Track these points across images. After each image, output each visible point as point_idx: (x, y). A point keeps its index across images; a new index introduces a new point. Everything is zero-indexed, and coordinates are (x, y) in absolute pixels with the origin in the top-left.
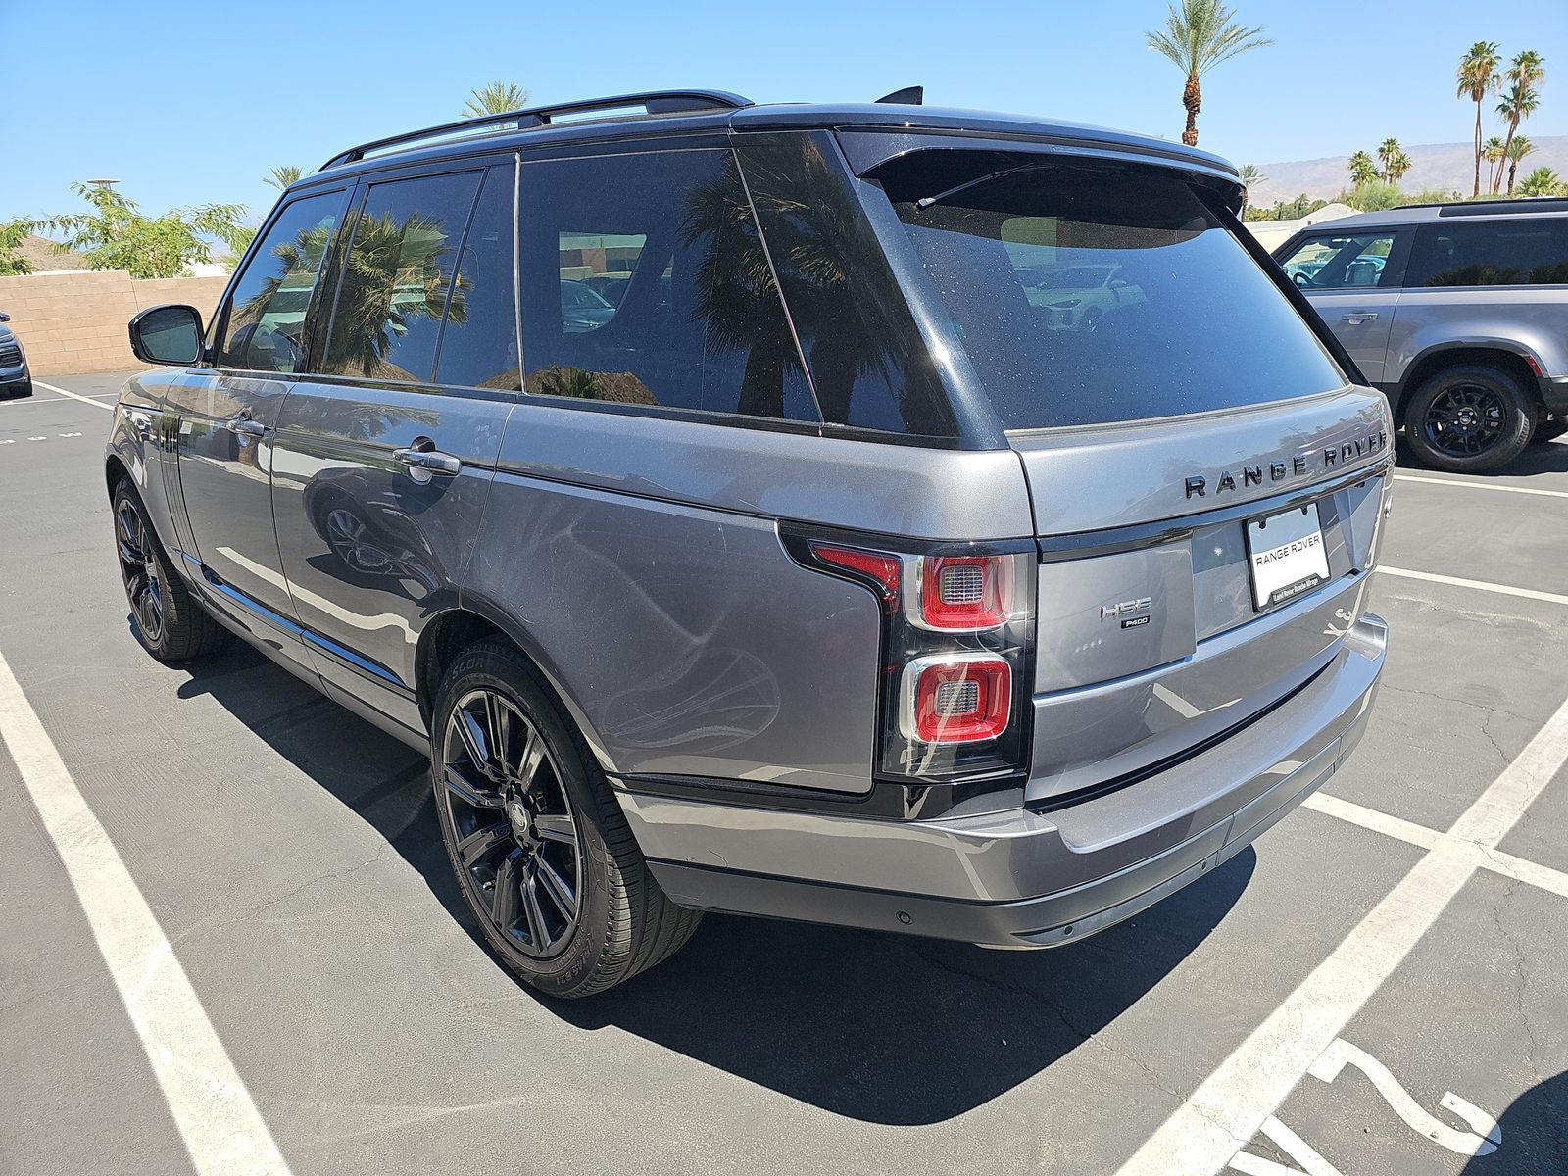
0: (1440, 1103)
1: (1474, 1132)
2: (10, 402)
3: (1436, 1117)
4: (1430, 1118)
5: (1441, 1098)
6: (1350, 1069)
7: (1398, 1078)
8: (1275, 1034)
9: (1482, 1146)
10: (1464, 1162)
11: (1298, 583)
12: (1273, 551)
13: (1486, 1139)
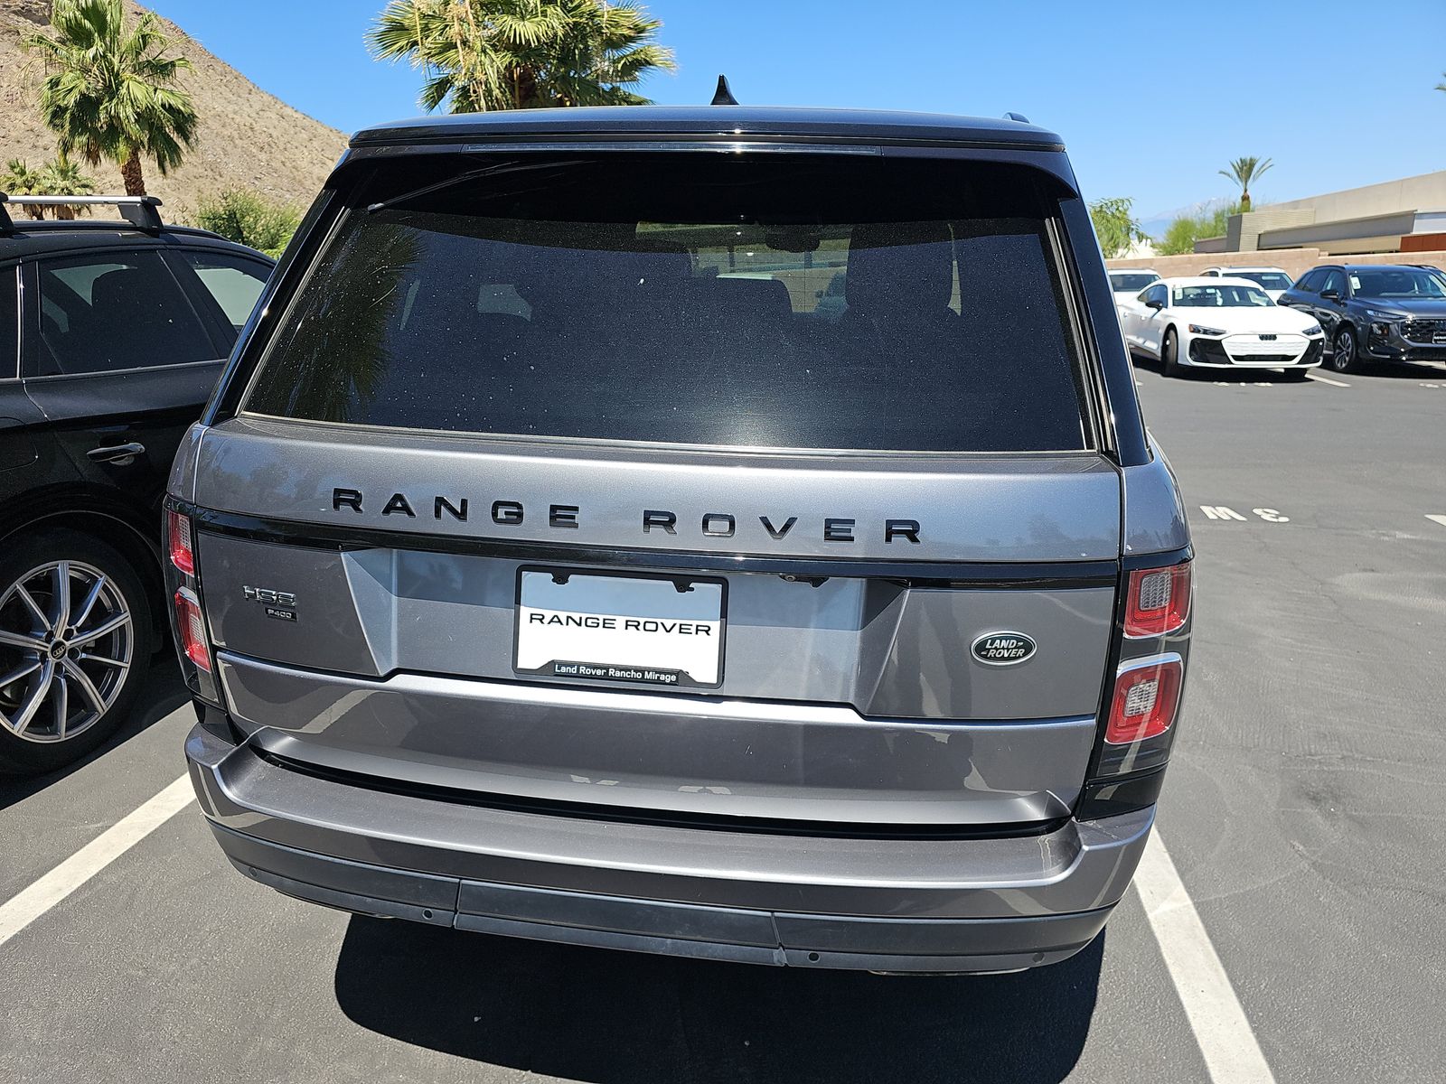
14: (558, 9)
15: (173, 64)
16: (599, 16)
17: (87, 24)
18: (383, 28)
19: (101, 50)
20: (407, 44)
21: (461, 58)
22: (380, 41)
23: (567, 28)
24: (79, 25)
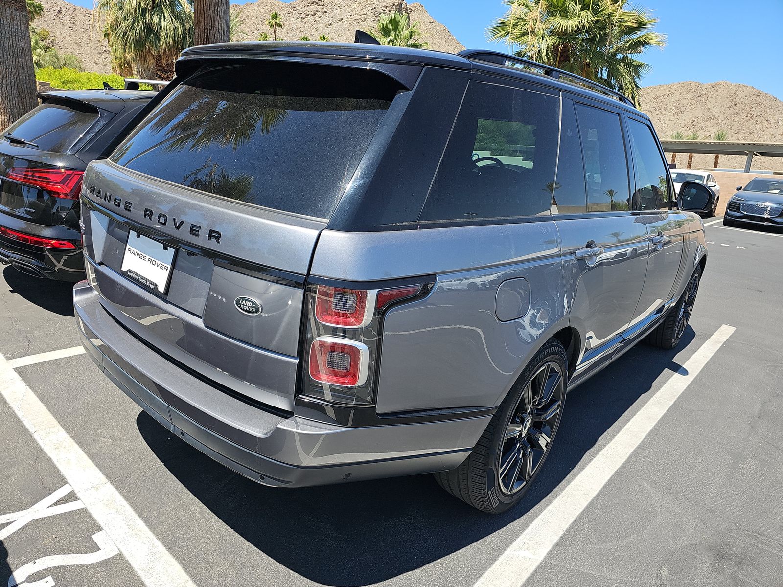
0: (50, 576)
1: (24, 582)
2: (774, 235)
3: (44, 570)
4: (45, 567)
5: (54, 578)
6: (95, 548)
7: (78, 566)
8: (135, 527)
9: (14, 580)
10: (12, 567)
11: (143, 278)
12: (138, 252)
13: (17, 585)
14: (589, 13)
15: (421, 45)
16: (613, 16)
17: (390, 26)
18: (496, 25)
19: (392, 38)
20: (505, 33)
21: (529, 40)
22: (493, 32)
23: (591, 23)
24: (387, 26)
